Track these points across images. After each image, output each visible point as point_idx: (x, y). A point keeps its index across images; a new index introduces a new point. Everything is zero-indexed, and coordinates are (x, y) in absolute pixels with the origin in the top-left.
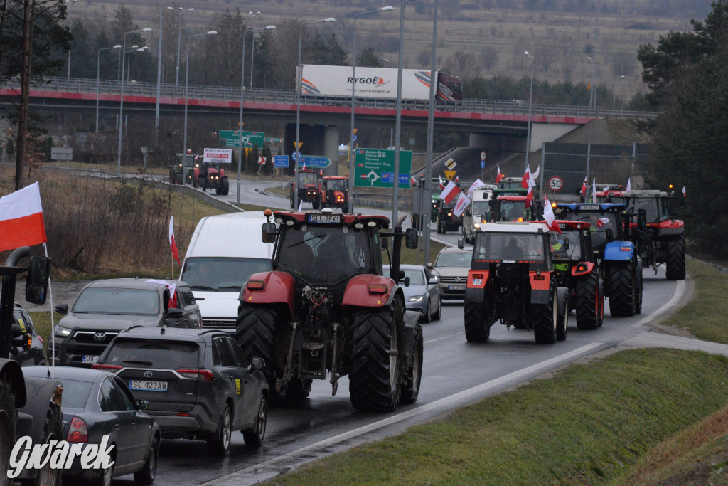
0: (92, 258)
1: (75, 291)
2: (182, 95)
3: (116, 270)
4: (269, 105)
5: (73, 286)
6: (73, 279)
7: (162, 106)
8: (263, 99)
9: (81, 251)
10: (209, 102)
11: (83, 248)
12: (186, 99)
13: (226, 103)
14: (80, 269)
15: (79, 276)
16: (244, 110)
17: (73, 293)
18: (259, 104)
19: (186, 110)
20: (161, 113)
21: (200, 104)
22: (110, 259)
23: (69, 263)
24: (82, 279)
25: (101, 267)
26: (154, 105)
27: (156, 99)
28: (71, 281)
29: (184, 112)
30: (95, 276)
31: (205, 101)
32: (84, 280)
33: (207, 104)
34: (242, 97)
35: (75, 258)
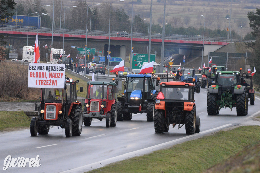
0: (26, 93)
1: (19, 106)
2: (62, 33)
3: (35, 98)
4: (97, 37)
5: (18, 104)
6: (18, 101)
7: (54, 37)
8: (95, 34)
9: (21, 90)
10: (73, 36)
11: (22, 89)
12: (64, 35)
13: (80, 36)
14: (21, 98)
15: (20, 100)
16: (88, 39)
17: (17, 106)
18: (94, 37)
19: (64, 39)
20: (53, 40)
21: (70, 36)
22: (32, 94)
23: (16, 95)
24: (21, 101)
25: (29, 97)
26: (51, 37)
27: (51, 34)
28: (17, 102)
29: (63, 40)
30: (26, 101)
31: (71, 35)
32: (22, 102)
33: (72, 37)
34: (86, 33)
35: (19, 93)
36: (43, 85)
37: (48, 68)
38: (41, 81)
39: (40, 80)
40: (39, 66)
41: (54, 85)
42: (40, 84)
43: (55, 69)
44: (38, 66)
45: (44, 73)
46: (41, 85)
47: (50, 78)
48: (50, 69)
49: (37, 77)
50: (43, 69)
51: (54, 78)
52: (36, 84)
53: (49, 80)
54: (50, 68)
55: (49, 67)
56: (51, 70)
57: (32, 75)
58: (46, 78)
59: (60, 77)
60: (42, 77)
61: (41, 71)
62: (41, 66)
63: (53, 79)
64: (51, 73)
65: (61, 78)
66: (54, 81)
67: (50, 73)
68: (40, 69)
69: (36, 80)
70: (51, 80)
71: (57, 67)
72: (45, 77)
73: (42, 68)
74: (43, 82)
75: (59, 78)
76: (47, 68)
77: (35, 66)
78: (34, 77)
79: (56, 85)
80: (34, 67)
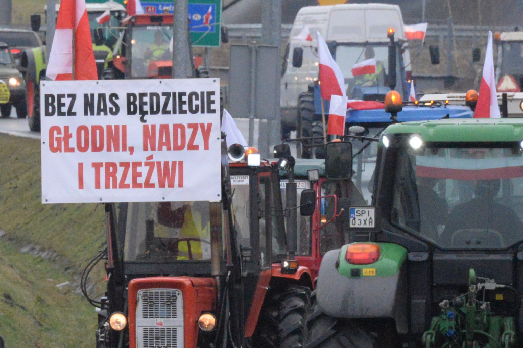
36: (115, 187)
37: (137, 103)
38: (102, 170)
39: (97, 166)
40: (92, 95)
41: (171, 185)
42: (98, 186)
43: (170, 107)
44: (86, 96)
45: (117, 127)
46: (107, 186)
47: (149, 153)
48: (146, 108)
49: (83, 150)
50: (111, 109)
51: (169, 149)
52: (81, 185)
53: (144, 160)
54: (146, 99)
55: (142, 95)
56: (152, 112)
57: (58, 140)
58: (128, 152)
59: (195, 143)
60: (109, 149)
61: (104, 120)
62: (102, 96)
63: (163, 156)
64: (153, 126)
65: (202, 146)
66: (166, 163)
67: (146, 128)
68: (99, 111)
69: (81, 166)
70: (155, 159)
71: (182, 94)
72: (124, 149)
73: (109, 105)
74: (114, 174)
75: (192, 147)
76: (129, 103)
77: (73, 97)
78: (69, 150)
79: (181, 185)
80: (67, 101)
